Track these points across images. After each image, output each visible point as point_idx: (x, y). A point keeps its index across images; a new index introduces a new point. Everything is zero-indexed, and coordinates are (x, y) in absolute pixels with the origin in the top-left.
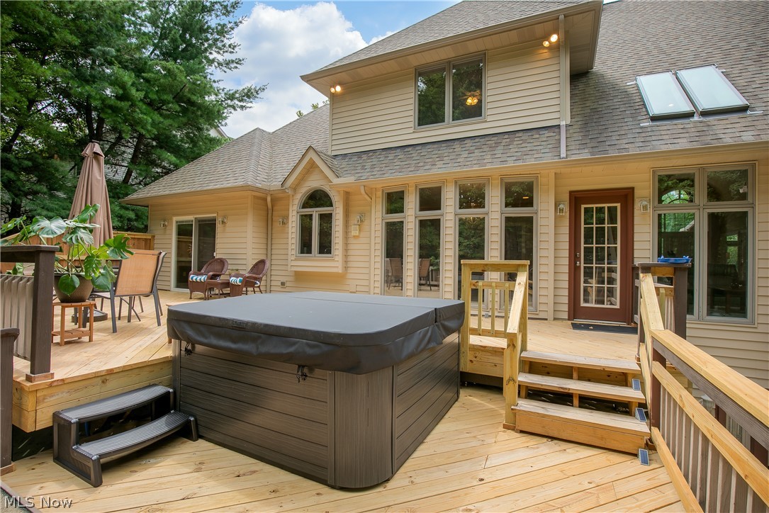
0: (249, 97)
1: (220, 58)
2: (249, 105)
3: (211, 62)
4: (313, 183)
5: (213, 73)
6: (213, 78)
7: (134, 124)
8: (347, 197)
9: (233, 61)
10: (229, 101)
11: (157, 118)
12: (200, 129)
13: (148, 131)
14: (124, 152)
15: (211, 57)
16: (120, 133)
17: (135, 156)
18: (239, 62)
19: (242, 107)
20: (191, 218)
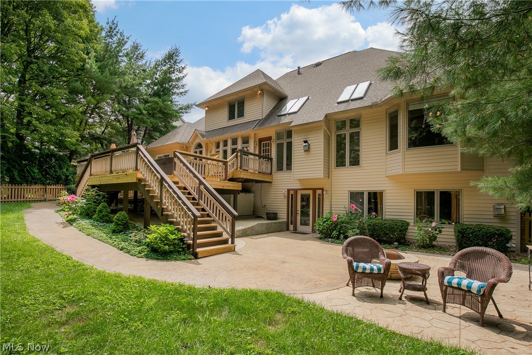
0: (189, 108)
1: (178, 91)
2: (189, 111)
3: (174, 94)
4: (197, 141)
5: (175, 98)
6: (175, 100)
7: (144, 122)
8: (207, 145)
9: (183, 92)
10: (180, 110)
11: (152, 120)
12: (169, 123)
13: (149, 125)
14: (141, 133)
15: (174, 91)
16: (139, 126)
17: (144, 135)
18: (186, 92)
19: (186, 112)
20: (162, 155)
